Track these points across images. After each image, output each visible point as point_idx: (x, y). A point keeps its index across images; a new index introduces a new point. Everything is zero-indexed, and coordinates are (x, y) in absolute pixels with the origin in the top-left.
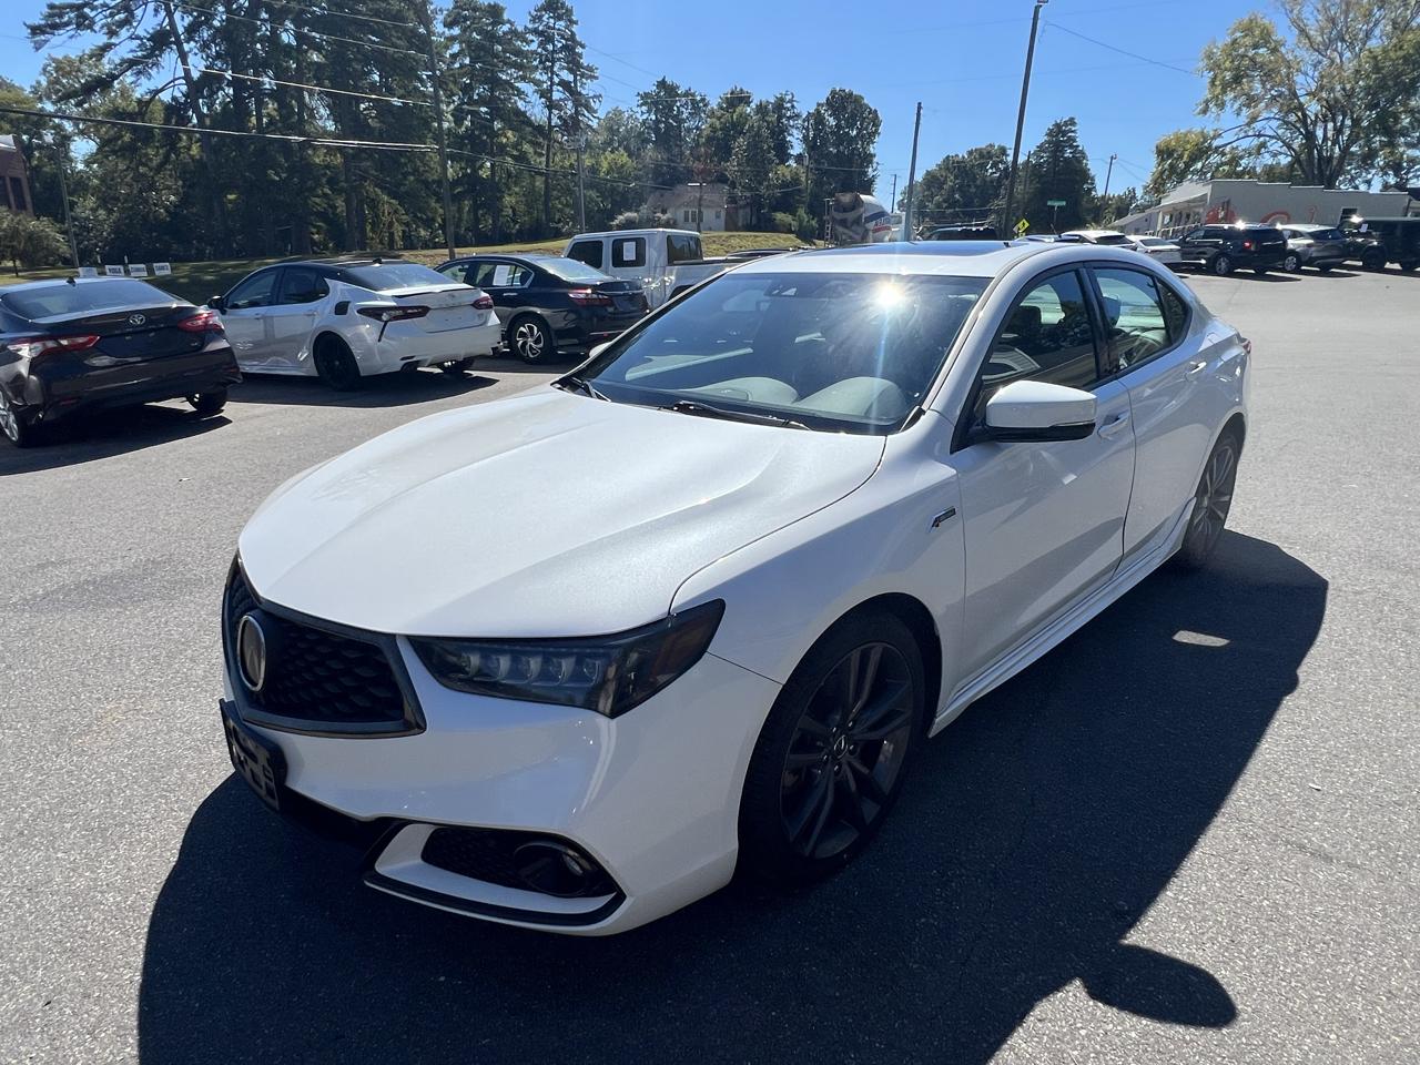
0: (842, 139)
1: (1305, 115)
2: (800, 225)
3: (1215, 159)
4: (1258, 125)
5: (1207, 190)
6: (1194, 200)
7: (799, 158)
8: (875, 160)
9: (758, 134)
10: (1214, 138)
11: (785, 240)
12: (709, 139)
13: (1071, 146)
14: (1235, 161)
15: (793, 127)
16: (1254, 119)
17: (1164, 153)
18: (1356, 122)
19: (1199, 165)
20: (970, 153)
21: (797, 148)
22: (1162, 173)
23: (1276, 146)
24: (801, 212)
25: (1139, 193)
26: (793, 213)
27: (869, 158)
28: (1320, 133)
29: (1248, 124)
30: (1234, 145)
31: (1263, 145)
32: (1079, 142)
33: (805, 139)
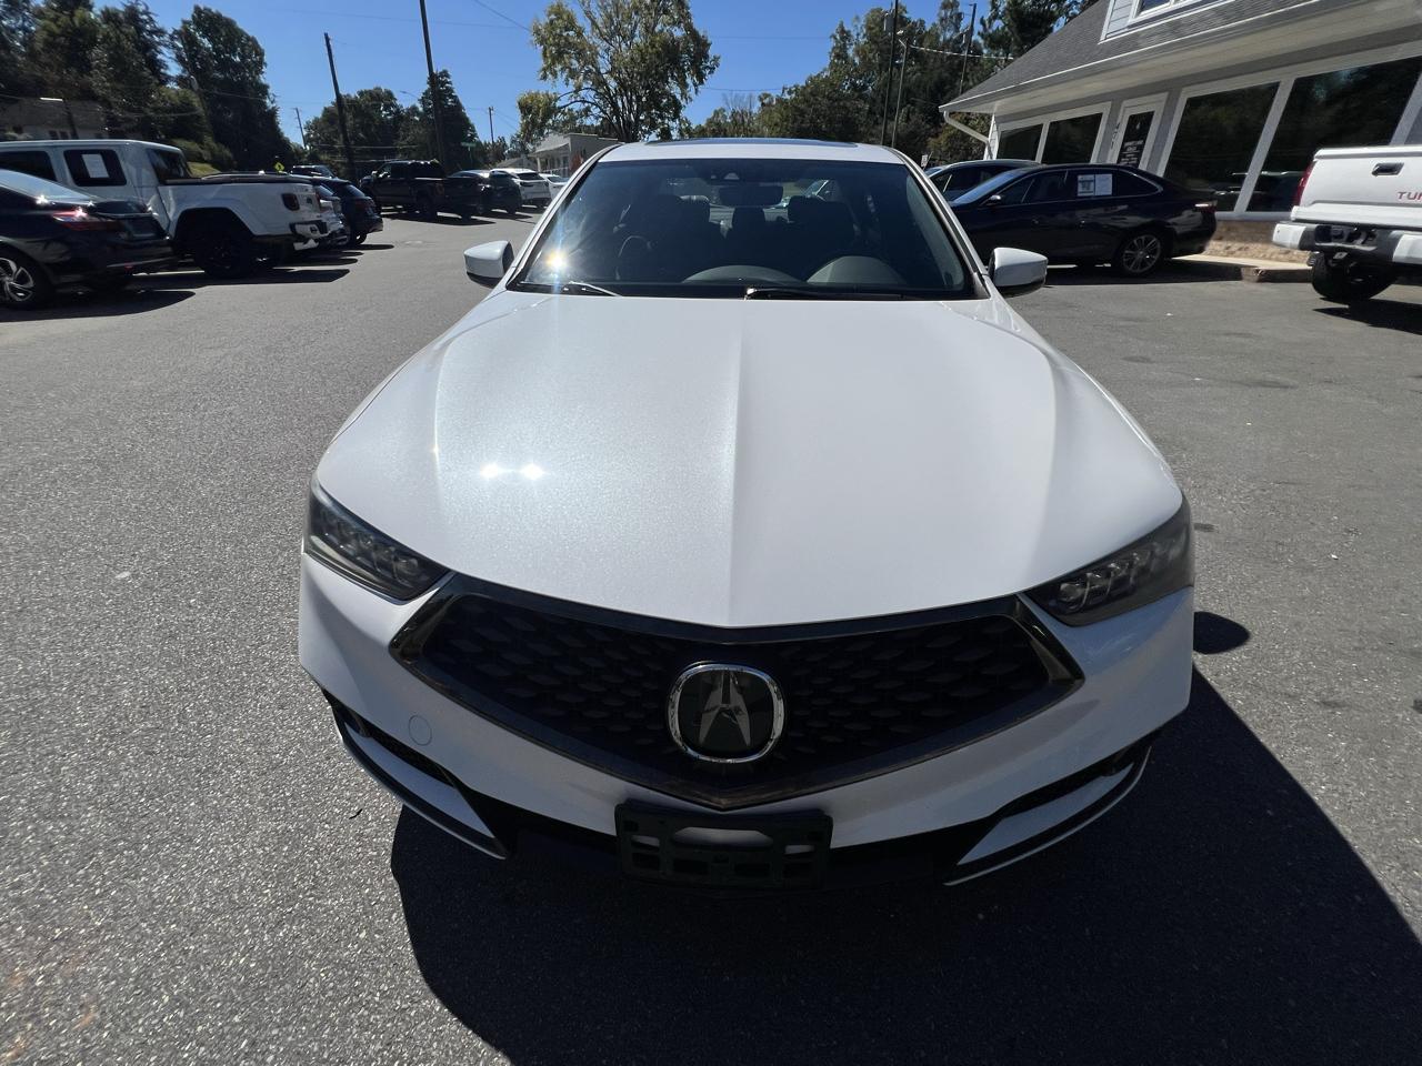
0: (225, 65)
1: (609, 90)
2: (213, 155)
3: (560, 117)
4: (582, 93)
5: (567, 141)
6: (558, 149)
7: (180, 80)
8: (270, 91)
9: (118, 46)
10: (556, 100)
11: (201, 169)
12: (50, 45)
13: (451, 97)
14: (573, 119)
15: (159, 44)
16: (579, 88)
17: (525, 108)
18: (639, 98)
19: (551, 121)
20: (361, 93)
21: (174, 69)
22: (527, 123)
23: (595, 110)
24: (209, 140)
25: (508, 142)
26: (199, 140)
27: (263, 89)
28: (620, 103)
29: (576, 92)
30: (570, 107)
31: (588, 109)
32: (456, 92)
33: (180, 59)
